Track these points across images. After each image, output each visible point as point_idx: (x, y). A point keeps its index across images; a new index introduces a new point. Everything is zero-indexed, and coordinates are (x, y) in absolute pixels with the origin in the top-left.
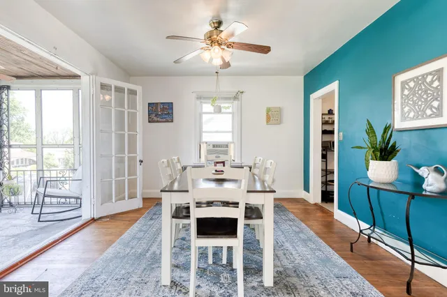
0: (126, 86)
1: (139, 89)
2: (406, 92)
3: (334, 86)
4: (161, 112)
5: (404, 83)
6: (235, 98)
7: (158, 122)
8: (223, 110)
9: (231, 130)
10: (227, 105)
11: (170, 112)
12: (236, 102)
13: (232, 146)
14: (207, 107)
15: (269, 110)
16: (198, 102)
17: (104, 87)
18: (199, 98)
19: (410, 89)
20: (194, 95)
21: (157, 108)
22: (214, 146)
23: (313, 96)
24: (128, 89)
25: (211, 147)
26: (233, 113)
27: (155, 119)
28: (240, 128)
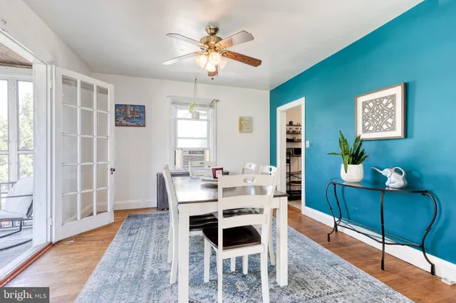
0: (96, 82)
1: (110, 87)
2: (366, 111)
3: (301, 102)
4: (131, 116)
5: (365, 104)
6: (211, 106)
7: (127, 125)
8: (201, 117)
9: (206, 137)
10: (204, 112)
11: (142, 115)
12: (211, 110)
13: (207, 153)
14: (183, 113)
15: (241, 119)
16: (173, 107)
17: (66, 80)
18: (174, 103)
19: (370, 108)
20: (168, 101)
21: (126, 110)
22: (190, 152)
23: (279, 109)
24: (98, 87)
25: (187, 154)
26: (208, 121)
27: (124, 122)
28: (215, 133)
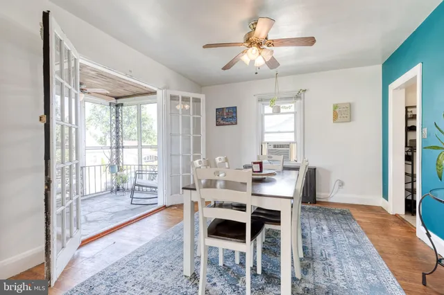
0: (192, 95)
1: (202, 97)
4: (226, 116)
6: (298, 97)
7: (223, 125)
9: (293, 130)
11: (234, 115)
12: (298, 101)
13: (294, 147)
14: (268, 109)
15: (336, 107)
16: (260, 104)
17: (173, 98)
18: (260, 100)
20: (255, 99)
21: (223, 113)
22: (275, 146)
23: (392, 86)
24: (193, 98)
25: (272, 148)
26: (295, 113)
27: (222, 122)
28: (303, 127)
